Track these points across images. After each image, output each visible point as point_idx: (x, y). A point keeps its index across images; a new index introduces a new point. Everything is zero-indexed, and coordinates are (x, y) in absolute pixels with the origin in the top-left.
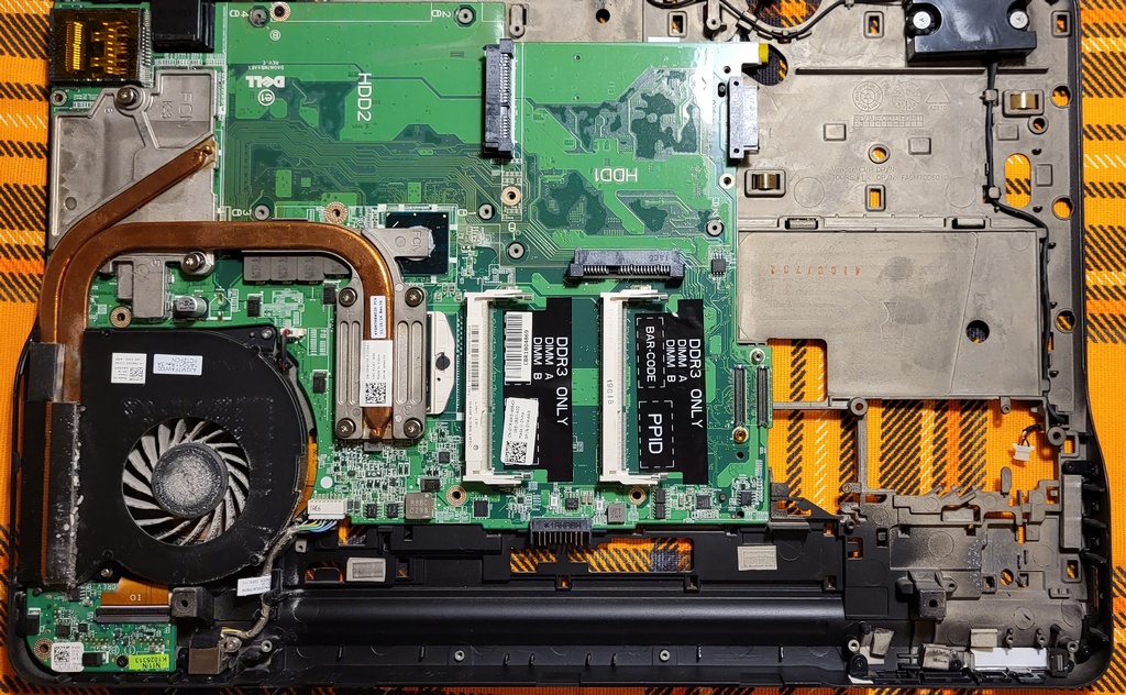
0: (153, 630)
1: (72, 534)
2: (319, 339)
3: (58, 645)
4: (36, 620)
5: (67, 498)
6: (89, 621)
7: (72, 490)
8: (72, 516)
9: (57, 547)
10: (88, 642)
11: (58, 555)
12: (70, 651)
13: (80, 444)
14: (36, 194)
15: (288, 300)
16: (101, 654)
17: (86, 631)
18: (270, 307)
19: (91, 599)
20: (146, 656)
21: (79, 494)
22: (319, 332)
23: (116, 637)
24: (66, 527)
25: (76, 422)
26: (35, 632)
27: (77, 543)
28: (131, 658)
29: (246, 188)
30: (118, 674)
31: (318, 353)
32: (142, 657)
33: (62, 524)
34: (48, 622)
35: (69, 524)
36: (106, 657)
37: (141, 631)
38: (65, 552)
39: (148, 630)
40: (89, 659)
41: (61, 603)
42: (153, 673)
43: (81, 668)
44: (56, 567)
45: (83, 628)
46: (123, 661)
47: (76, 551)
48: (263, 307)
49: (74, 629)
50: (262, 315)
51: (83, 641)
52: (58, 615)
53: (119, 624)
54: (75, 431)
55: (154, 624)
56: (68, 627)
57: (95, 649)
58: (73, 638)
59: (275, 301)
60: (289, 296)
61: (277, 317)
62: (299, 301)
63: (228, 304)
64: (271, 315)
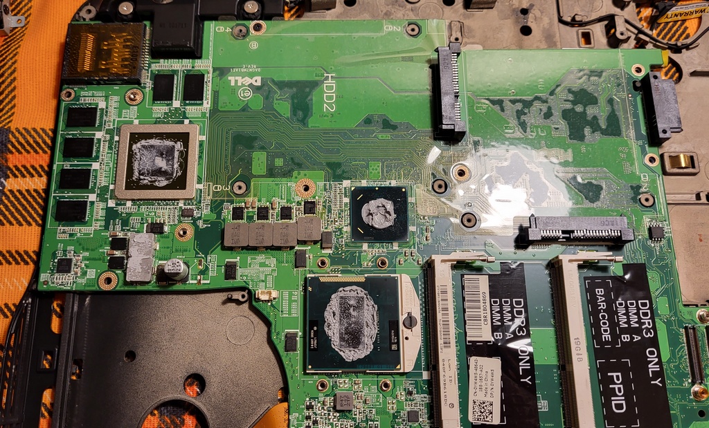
2: (291, 301)
15: (263, 265)
18: (246, 271)
22: (291, 295)
29: (226, 168)
31: (290, 313)
48: (239, 271)
50: (239, 278)
59: (250, 266)
60: (263, 261)
61: (252, 280)
62: (272, 266)
63: (207, 268)
64: (247, 279)
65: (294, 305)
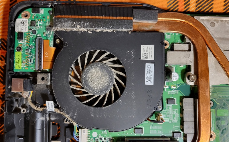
0: (32, 62)
1: (75, 29)
2: (157, 130)
3: (27, 21)
4: (38, 12)
5: (91, 26)
6: (37, 35)
7: (95, 29)
8: (83, 29)
9: (70, 23)
10: (29, 34)
11: (66, 23)
12: (25, 27)
13: (114, 31)
14: (210, 8)
15: (174, 116)
16: (23, 40)
17: (33, 33)
18: (171, 108)
19: (47, 35)
20: (21, 59)
21: (93, 32)
22: (160, 130)
23: (29, 46)
24: (78, 26)
25: (124, 30)
26: (33, 12)
27: (71, 31)
28: (20, 53)
29: (220, 97)
30: (14, 47)
31: (151, 129)
32: (21, 58)
33: (80, 25)
34: (37, 17)
35: (80, 28)
36: (21, 42)
37: (32, 57)
38: (67, 26)
39: (32, 60)
40: (21, 35)
41: (45, 22)
42: (13, 62)
43: (17, 31)
44: (61, 22)
45: (34, 32)
46: (19, 49)
47: (68, 31)
48: (170, 105)
49: (34, 28)
50: (168, 105)
51: (28, 32)
52: (40, 21)
53: (35, 47)
54: (120, 30)
55: (35, 63)
56: (34, 26)
57: (25, 37)
58: (30, 28)
59: (173, 110)
60: (176, 116)
61: (167, 111)
62: (174, 121)
63: (172, 90)
64: (167, 109)
65: (155, 131)
